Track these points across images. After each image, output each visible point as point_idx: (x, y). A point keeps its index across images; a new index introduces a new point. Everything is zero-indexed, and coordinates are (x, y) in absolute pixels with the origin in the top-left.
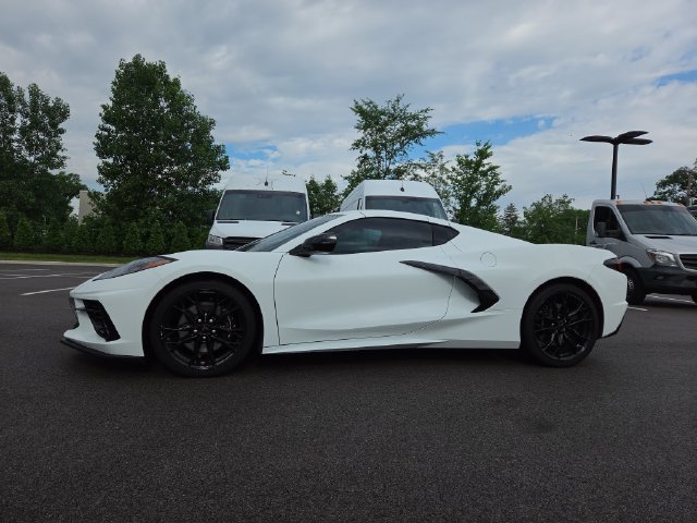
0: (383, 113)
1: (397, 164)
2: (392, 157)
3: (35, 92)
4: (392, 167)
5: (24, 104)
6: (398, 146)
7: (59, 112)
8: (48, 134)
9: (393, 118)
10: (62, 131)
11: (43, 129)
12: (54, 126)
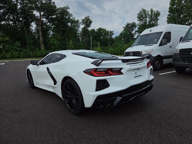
3: (152, 11)
7: (158, 14)
10: (158, 19)
11: (154, 20)
12: (156, 18)
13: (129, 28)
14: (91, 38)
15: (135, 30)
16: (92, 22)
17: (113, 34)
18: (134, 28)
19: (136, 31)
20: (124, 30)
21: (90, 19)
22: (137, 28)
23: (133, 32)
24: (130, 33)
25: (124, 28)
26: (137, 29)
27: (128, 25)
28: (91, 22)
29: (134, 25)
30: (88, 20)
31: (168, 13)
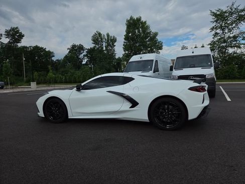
0: (226, 12)
1: (234, 34)
2: (231, 31)
3: (108, 35)
4: (231, 35)
5: (105, 39)
6: (234, 25)
7: (114, 40)
8: (111, 47)
9: (231, 13)
10: (115, 46)
11: (111, 46)
12: (113, 44)
13: (76, 50)
14: (24, 59)
15: (83, 54)
16: (23, 36)
17: (54, 56)
18: (82, 51)
19: (84, 56)
20: (69, 52)
21: (20, 31)
22: (85, 51)
23: (81, 56)
24: (77, 57)
25: (69, 50)
26: (85, 53)
27: (74, 46)
28: (21, 36)
29: (81, 48)
30: (18, 32)
31: (124, 40)
